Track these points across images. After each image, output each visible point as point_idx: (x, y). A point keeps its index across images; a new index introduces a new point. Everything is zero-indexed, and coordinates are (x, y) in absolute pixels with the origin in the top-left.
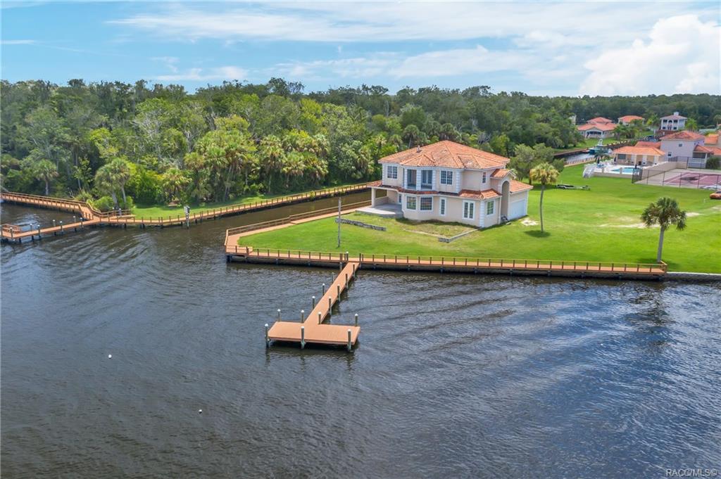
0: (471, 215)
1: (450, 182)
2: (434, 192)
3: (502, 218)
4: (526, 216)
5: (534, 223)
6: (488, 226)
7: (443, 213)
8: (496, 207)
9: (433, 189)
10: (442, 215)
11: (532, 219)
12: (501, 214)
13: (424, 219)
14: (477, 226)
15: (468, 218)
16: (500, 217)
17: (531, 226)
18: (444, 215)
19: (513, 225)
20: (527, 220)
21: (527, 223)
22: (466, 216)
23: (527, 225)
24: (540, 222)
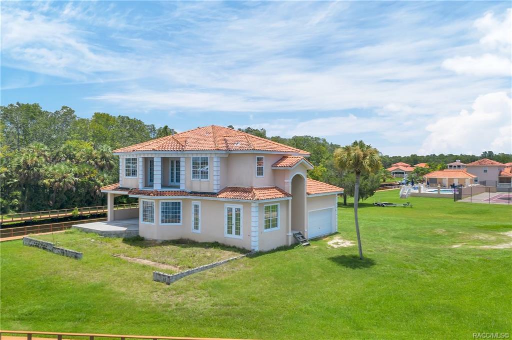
0: (238, 228)
1: (205, 174)
2: (183, 193)
3: (294, 235)
4: (336, 233)
5: (348, 244)
6: (266, 249)
7: (196, 228)
8: (283, 216)
9: (182, 188)
10: (195, 231)
11: (344, 238)
12: (292, 229)
13: (167, 239)
14: (247, 248)
15: (233, 235)
16: (290, 234)
17: (343, 248)
18: (199, 231)
19: (314, 246)
20: (336, 239)
21: (337, 243)
22: (230, 232)
23: (336, 246)
24: (357, 242)
